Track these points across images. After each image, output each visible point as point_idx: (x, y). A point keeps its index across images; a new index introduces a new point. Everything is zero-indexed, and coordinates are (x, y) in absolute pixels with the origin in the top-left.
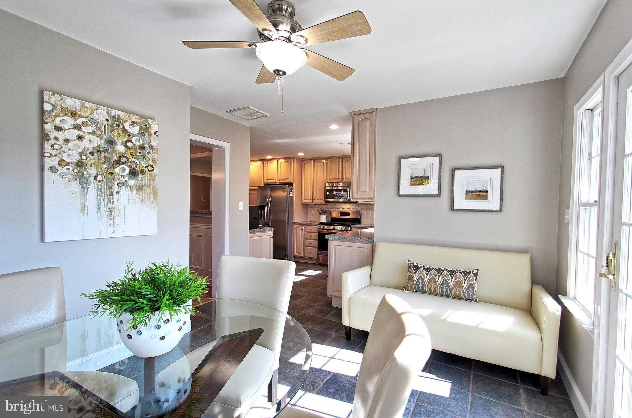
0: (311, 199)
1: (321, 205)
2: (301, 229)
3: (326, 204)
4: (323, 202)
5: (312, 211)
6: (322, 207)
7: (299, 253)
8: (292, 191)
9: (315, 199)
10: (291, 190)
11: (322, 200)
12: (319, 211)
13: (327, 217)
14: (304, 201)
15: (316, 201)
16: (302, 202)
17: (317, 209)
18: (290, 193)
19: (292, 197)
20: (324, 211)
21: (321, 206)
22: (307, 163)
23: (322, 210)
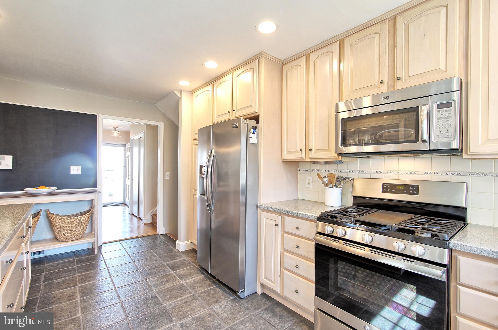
0: (301, 150)
1: (327, 163)
2: (274, 223)
3: (341, 162)
4: (332, 155)
5: (308, 178)
6: (331, 168)
7: (271, 281)
8: (254, 133)
9: (310, 150)
10: (252, 130)
11: (327, 150)
12: (321, 179)
13: (342, 193)
14: (287, 156)
15: (314, 155)
16: (283, 157)
17: (318, 174)
18: (251, 135)
19: (257, 146)
20: (335, 180)
21: (327, 167)
22: (291, 68)
23: (331, 176)
